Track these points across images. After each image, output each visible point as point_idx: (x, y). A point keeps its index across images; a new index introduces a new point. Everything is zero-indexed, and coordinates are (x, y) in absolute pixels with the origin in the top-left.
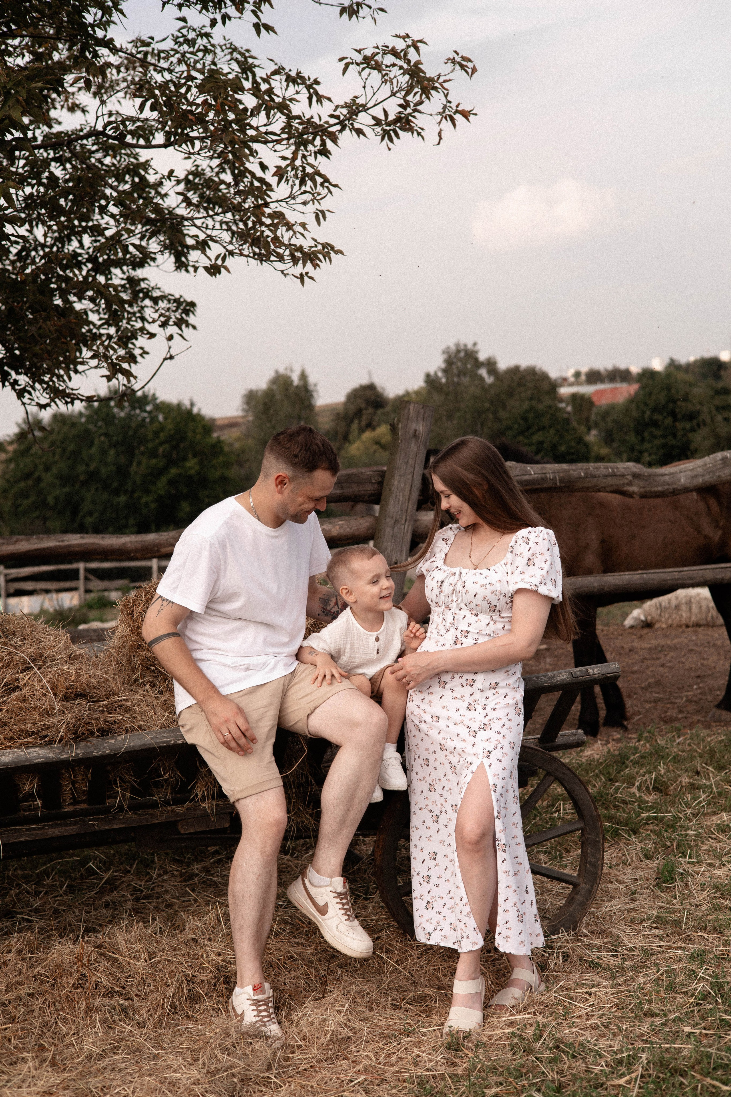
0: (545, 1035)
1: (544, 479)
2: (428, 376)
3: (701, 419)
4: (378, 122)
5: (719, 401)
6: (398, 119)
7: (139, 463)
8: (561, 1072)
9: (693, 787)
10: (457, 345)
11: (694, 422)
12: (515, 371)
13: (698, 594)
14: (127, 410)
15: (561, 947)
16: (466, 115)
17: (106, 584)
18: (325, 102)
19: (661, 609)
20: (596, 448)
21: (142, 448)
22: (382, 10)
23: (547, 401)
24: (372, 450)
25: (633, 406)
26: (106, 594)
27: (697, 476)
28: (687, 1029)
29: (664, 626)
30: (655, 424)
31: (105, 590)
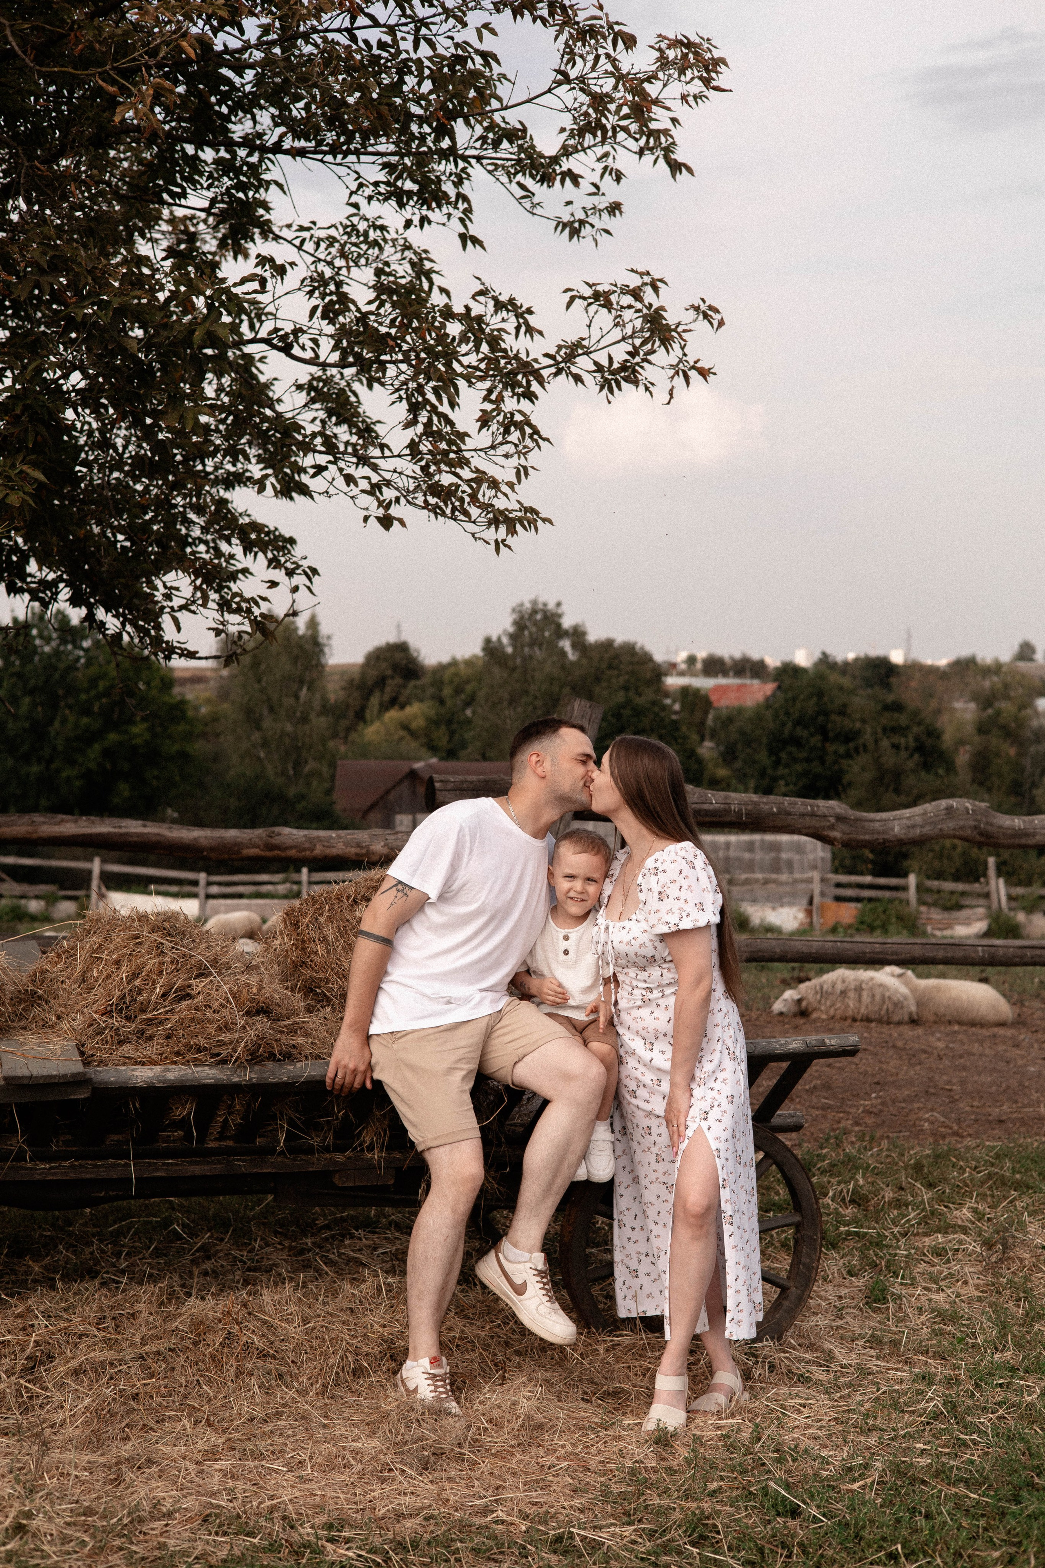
0: (764, 1438)
1: (727, 811)
2: (488, 641)
3: (861, 741)
4: (599, 368)
5: (886, 719)
6: (624, 367)
7: (64, 721)
8: (788, 1472)
9: (898, 1204)
10: (534, 602)
11: (852, 745)
12: (607, 645)
13: (872, 979)
14: (54, 644)
15: (765, 1358)
16: (704, 373)
17: (24, 888)
18: (537, 336)
19: (822, 993)
20: (710, 766)
21: (71, 701)
22: (607, 232)
23: (649, 695)
24: (396, 737)
25: (769, 714)
26: (23, 902)
27: (914, 826)
28: (920, 1446)
29: (824, 1017)
30: (797, 742)
31: (23, 897)
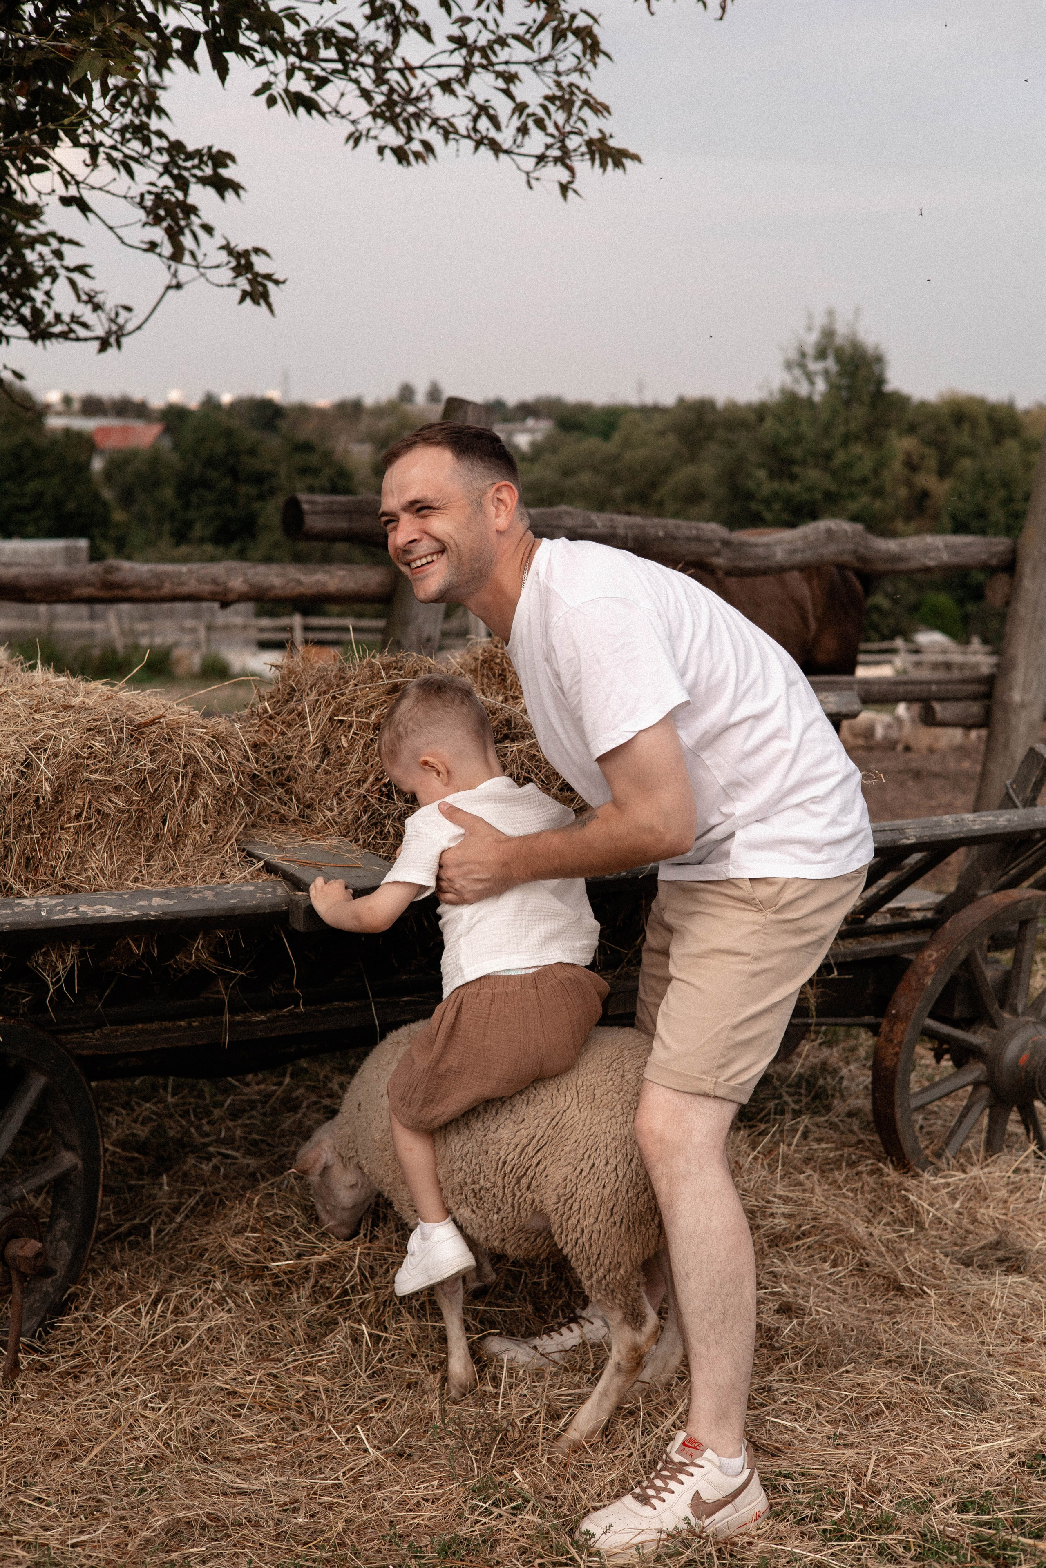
3: (274, 482)
5: (298, 459)
11: (264, 487)
27: (795, 551)
30: (207, 484)
